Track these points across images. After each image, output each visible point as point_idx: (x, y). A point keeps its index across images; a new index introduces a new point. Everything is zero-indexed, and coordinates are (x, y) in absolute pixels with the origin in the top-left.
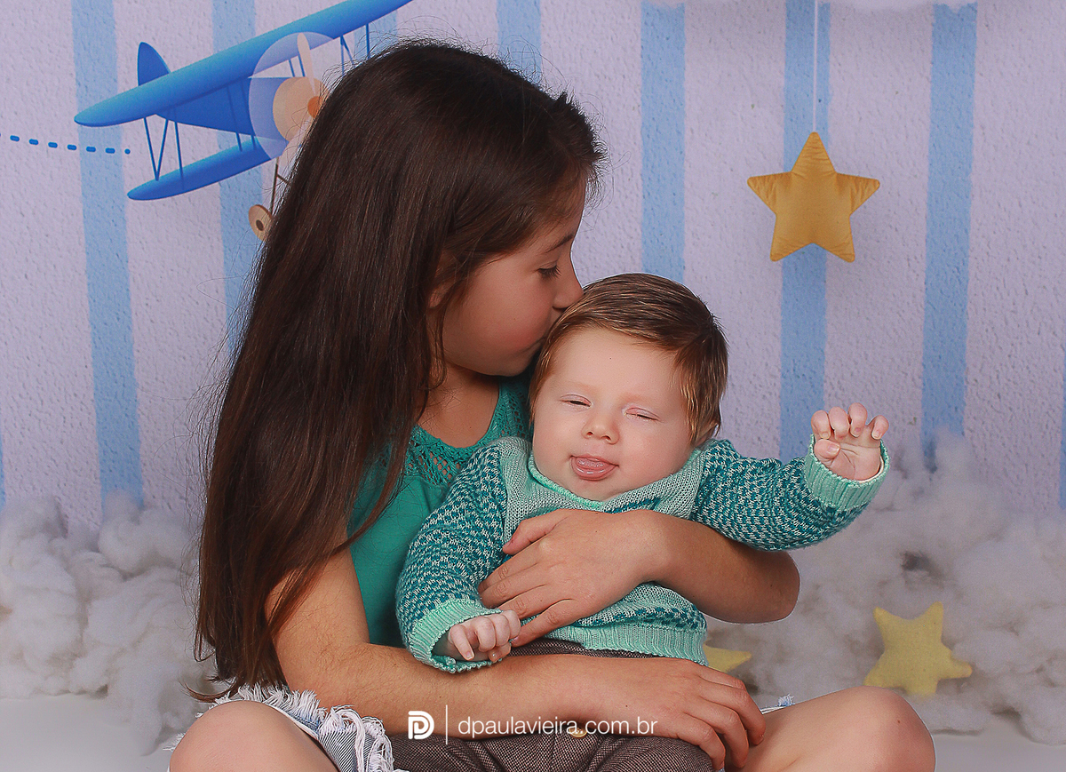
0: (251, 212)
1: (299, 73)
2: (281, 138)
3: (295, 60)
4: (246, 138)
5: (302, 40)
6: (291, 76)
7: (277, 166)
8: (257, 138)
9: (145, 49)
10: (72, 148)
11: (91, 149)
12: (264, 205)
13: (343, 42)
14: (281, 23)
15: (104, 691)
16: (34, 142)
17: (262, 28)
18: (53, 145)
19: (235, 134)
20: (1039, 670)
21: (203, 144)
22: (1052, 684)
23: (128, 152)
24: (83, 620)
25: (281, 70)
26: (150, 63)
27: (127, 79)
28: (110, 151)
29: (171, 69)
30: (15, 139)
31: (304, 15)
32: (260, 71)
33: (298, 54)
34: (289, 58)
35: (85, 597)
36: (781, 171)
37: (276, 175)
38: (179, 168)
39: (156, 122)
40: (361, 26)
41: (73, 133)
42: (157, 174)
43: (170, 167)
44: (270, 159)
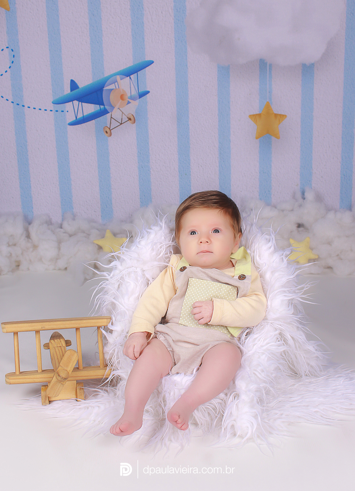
0: (104, 128)
1: (117, 87)
2: (113, 107)
3: (116, 83)
4: (102, 107)
5: (118, 77)
6: (115, 88)
7: (111, 115)
8: (106, 107)
9: (72, 82)
10: (51, 111)
11: (57, 111)
12: (108, 126)
13: (130, 78)
14: (112, 73)
15: (66, 269)
16: (40, 109)
17: (107, 74)
18: (46, 110)
19: (99, 106)
20: (338, 255)
21: (90, 108)
22: (341, 259)
23: (68, 111)
24: (59, 249)
25: (112, 87)
26: (74, 85)
27: (67, 90)
28: (63, 111)
29: (80, 87)
30: (35, 108)
31: (119, 70)
32: (106, 86)
33: (117, 82)
34: (114, 83)
35: (59, 242)
36: (258, 113)
37: (111, 117)
38: (82, 116)
39: (76, 103)
40: (135, 73)
41: (52, 107)
42: (76, 118)
43: (80, 116)
44: (109, 113)
